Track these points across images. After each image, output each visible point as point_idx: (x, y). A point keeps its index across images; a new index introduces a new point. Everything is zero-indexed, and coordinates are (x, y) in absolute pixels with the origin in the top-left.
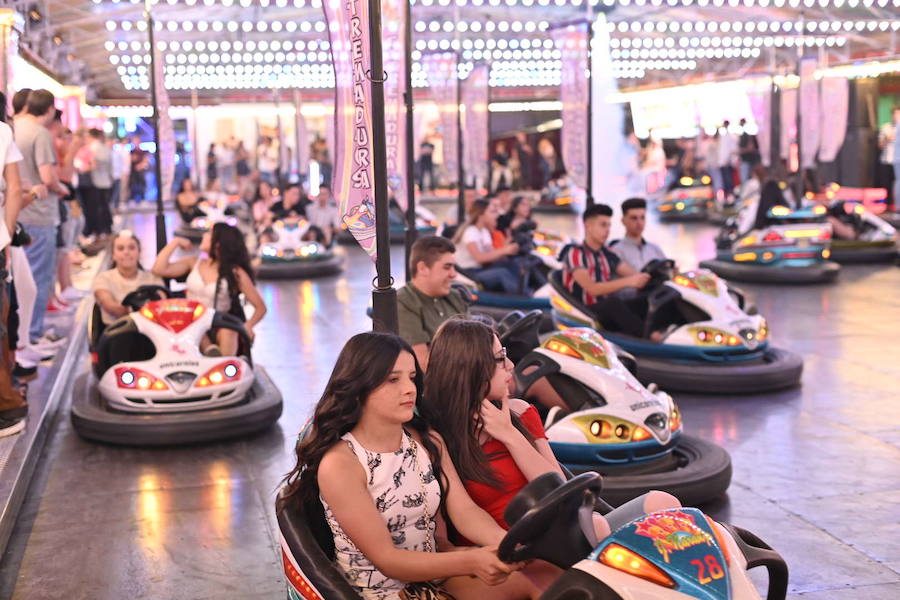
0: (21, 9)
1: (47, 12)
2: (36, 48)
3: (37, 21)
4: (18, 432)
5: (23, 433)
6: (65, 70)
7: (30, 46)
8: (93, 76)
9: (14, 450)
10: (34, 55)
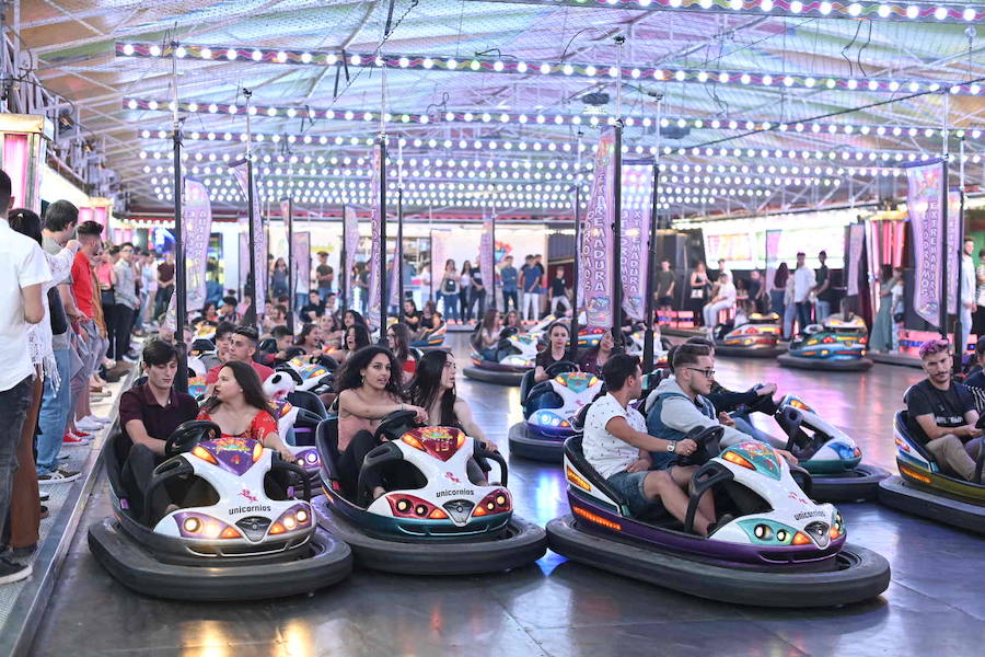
0: (51, 115)
1: (78, 119)
2: (64, 155)
3: (68, 128)
4: (26, 578)
5: (30, 579)
6: (94, 180)
7: (58, 154)
8: (122, 187)
9: (19, 598)
10: (62, 163)
